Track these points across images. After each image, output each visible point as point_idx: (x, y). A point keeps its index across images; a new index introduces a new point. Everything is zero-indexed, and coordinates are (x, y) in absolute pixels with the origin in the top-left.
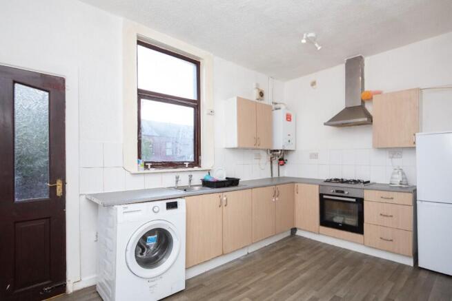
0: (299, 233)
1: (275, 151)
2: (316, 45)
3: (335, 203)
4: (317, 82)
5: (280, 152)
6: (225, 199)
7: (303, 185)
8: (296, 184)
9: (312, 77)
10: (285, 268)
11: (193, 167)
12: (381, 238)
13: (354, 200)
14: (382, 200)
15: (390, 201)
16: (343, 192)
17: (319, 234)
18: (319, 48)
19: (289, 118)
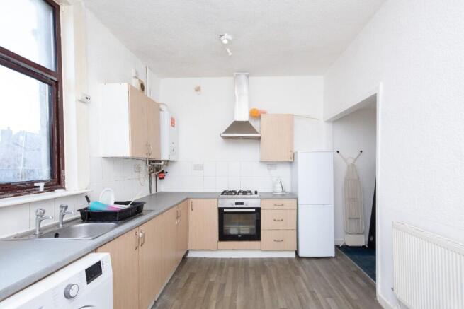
0: (191, 255)
1: (154, 161)
2: (228, 50)
3: (234, 216)
4: (202, 88)
5: (162, 163)
6: (141, 235)
7: (199, 200)
8: (191, 200)
9: (196, 82)
10: (215, 302)
11: (52, 190)
12: (275, 241)
13: (254, 210)
14: (276, 207)
15: (280, 207)
16: (242, 204)
17: (218, 250)
18: (230, 54)
19: (173, 123)
